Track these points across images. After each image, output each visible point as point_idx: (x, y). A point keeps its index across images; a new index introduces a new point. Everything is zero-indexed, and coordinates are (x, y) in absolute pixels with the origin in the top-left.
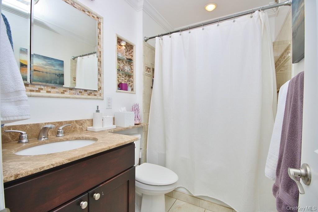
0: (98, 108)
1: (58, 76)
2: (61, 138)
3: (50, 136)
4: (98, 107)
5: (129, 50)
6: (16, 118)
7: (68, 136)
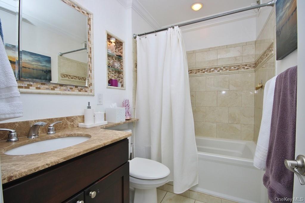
0: (89, 105)
1: (45, 72)
2: (52, 135)
3: (41, 133)
4: (89, 103)
5: (118, 47)
6: (8, 116)
7: (59, 133)
